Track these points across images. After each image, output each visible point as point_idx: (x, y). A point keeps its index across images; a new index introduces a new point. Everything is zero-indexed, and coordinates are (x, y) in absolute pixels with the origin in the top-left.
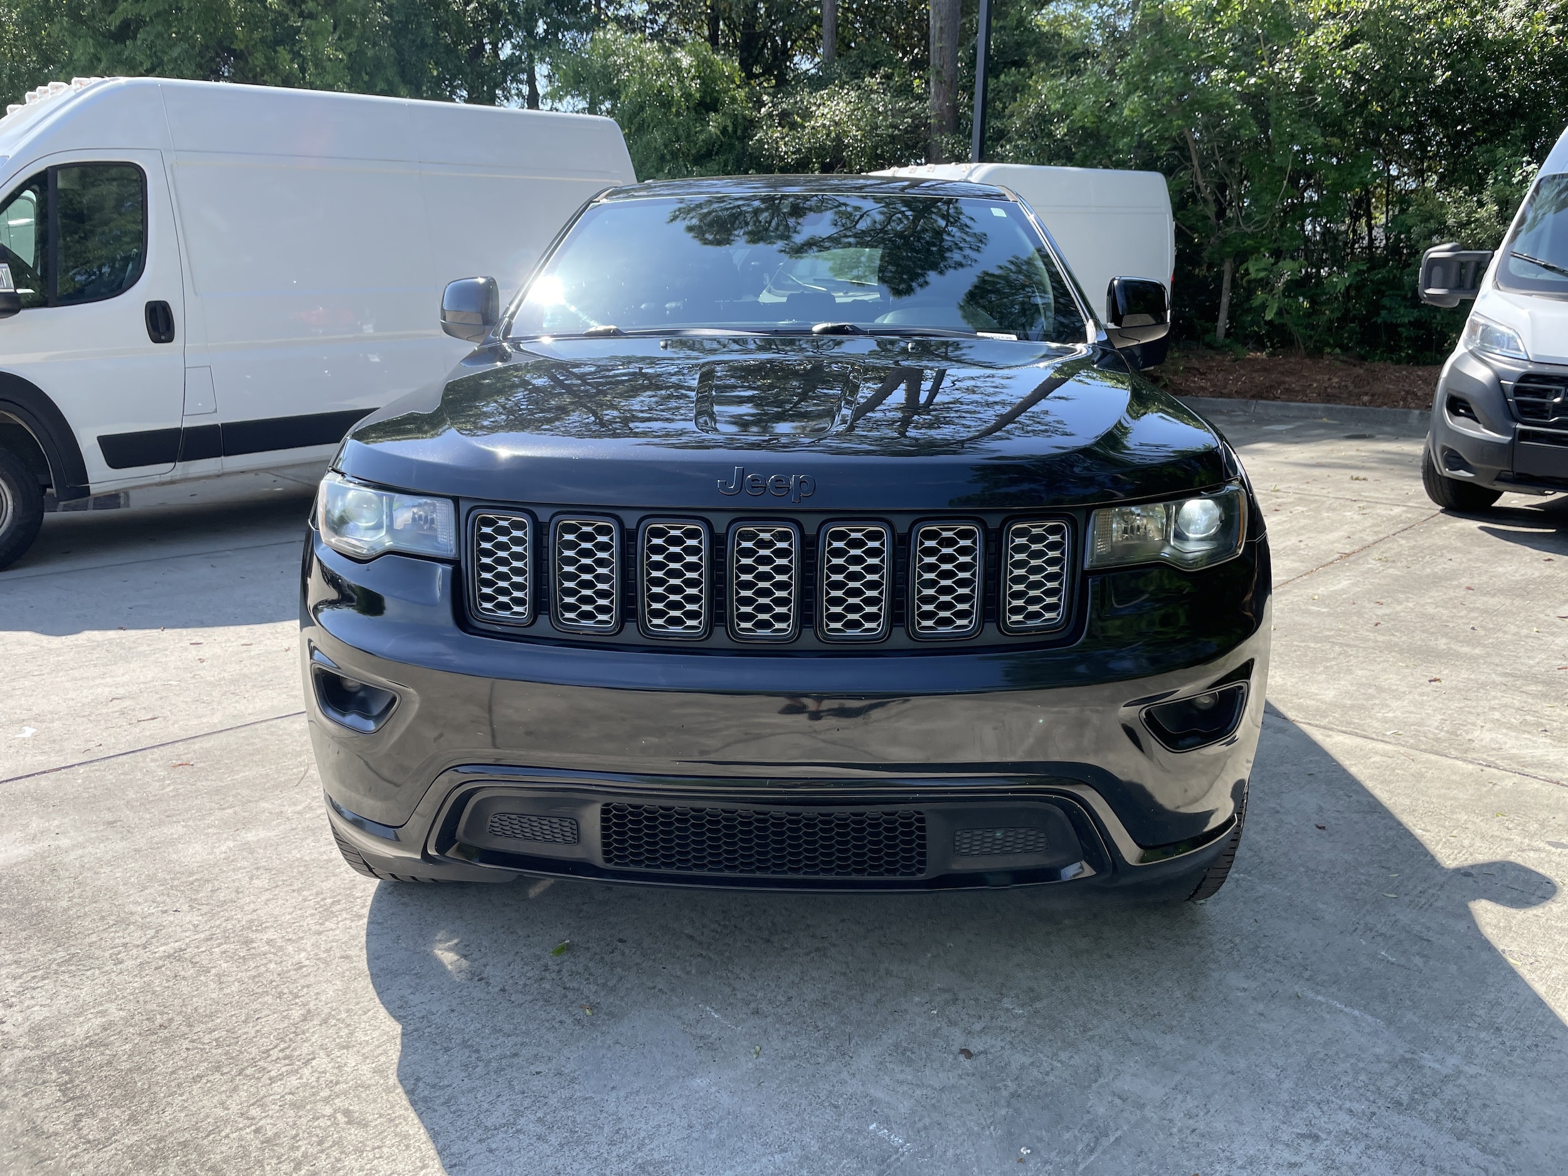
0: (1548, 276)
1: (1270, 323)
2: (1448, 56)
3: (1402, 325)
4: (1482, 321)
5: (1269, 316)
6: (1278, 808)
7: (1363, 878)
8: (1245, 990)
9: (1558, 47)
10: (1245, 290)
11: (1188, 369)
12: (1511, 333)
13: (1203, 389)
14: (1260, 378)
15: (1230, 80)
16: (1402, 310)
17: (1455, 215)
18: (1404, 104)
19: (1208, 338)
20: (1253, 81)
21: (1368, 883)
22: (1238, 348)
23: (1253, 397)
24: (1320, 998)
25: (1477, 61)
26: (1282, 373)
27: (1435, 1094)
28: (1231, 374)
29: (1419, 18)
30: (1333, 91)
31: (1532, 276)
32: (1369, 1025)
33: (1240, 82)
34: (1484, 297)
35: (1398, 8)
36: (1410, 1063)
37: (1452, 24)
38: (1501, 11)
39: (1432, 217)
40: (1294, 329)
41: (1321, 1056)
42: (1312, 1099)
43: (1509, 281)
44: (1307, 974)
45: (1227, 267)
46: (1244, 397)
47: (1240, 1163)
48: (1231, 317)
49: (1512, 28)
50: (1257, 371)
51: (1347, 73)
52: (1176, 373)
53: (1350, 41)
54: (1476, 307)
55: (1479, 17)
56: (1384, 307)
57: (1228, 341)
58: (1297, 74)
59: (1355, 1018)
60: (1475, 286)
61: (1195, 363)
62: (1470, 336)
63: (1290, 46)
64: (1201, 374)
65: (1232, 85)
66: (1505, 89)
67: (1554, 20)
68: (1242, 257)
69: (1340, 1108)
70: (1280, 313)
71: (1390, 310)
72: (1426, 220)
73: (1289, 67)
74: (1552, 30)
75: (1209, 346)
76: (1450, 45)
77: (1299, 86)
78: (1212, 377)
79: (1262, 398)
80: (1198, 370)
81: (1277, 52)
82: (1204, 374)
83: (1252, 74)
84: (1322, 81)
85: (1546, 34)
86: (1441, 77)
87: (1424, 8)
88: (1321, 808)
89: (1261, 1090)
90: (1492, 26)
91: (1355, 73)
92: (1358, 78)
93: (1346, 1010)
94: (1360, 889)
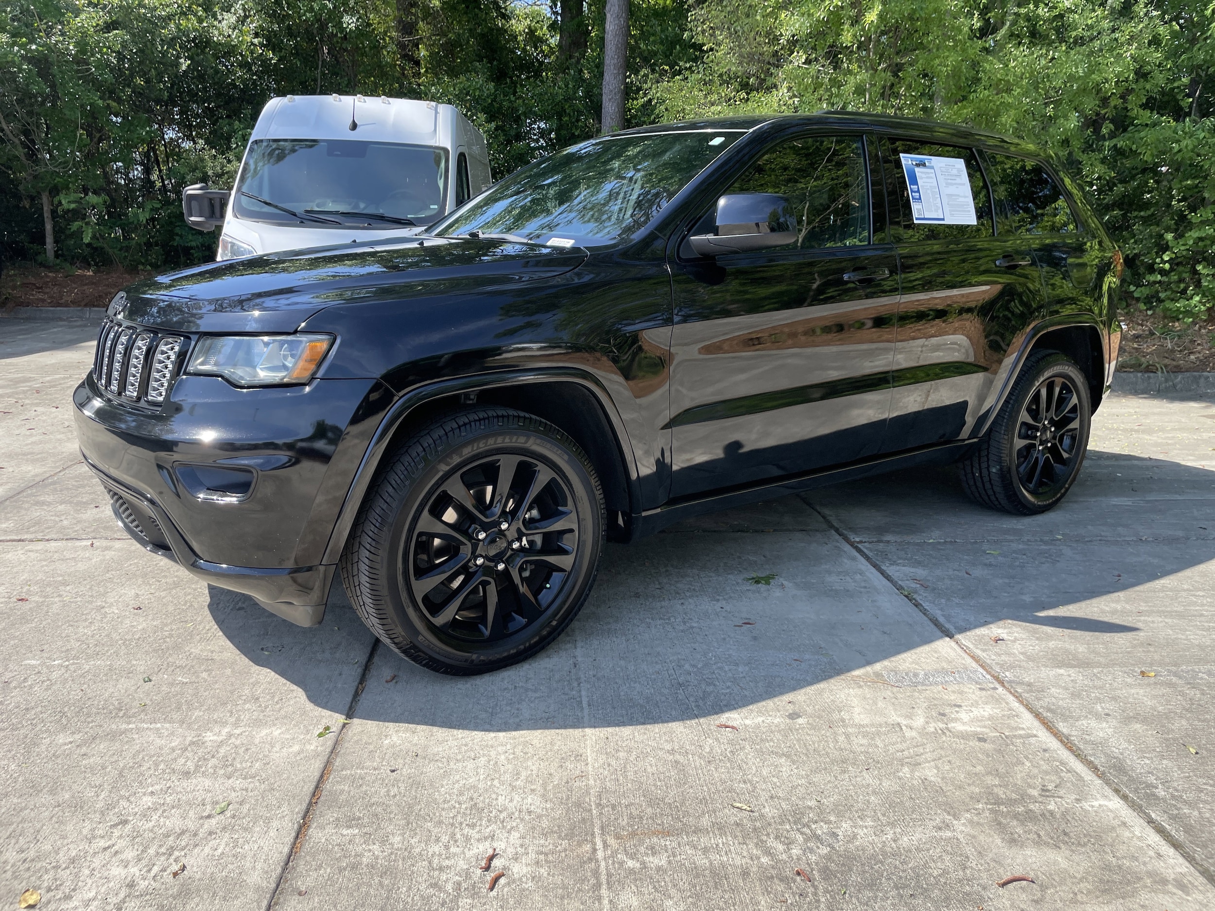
0: (267, 209)
1: (89, 245)
2: (189, 50)
3: (192, 248)
4: (230, 240)
5: (87, 239)
6: (104, 604)
7: (166, 633)
8: (71, 743)
9: (262, 54)
10: (63, 219)
11: (24, 285)
12: (250, 248)
13: (43, 301)
14: (89, 290)
15: (14, 44)
16: (190, 237)
17: (213, 168)
18: (161, 82)
19: (40, 258)
20: (34, 47)
21: (171, 636)
22: (67, 266)
23: (86, 305)
24: (130, 726)
25: (209, 57)
26: (108, 286)
27: (213, 757)
28: (65, 288)
29: (160, 17)
30: (103, 65)
31: (257, 209)
32: (167, 729)
33: (22, 46)
34: (228, 223)
35: (144, 7)
36: (197, 743)
37: (187, 26)
38: (220, 22)
39: (197, 168)
40: (110, 251)
41: (131, 764)
42: (122, 797)
43: (243, 212)
44: (121, 714)
45: (45, 199)
46: (79, 306)
47: (64, 866)
48: (56, 241)
49: (229, 36)
50: (86, 285)
51: (112, 52)
52: (14, 288)
53: (109, 27)
54: (225, 230)
55: (205, 24)
56: (177, 235)
57: (58, 261)
58: (71, 47)
59: (158, 729)
60: (222, 216)
61: (31, 279)
62: (224, 251)
63: (62, 23)
64: (38, 288)
65: (16, 48)
66: (232, 80)
67: (256, 35)
68: (55, 191)
69: (144, 795)
70: (94, 237)
71: (181, 236)
72: (194, 171)
73: (64, 40)
74: (256, 41)
75: (42, 265)
76: (188, 41)
77: (75, 57)
78: (48, 290)
79: (94, 306)
80: (34, 284)
81: (52, 27)
82: (41, 288)
83: (32, 41)
84: (93, 55)
85: (252, 44)
86: (185, 64)
87: (165, 11)
88: (137, 595)
89: (82, 808)
90: (216, 33)
91: (118, 53)
92: (121, 57)
93: (151, 727)
94: (165, 642)
